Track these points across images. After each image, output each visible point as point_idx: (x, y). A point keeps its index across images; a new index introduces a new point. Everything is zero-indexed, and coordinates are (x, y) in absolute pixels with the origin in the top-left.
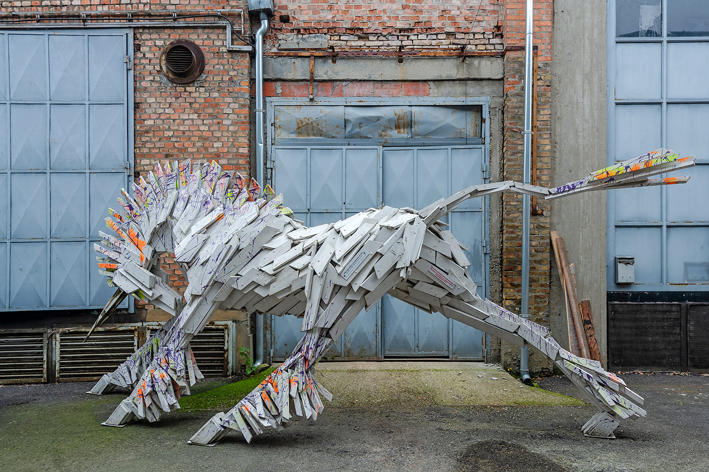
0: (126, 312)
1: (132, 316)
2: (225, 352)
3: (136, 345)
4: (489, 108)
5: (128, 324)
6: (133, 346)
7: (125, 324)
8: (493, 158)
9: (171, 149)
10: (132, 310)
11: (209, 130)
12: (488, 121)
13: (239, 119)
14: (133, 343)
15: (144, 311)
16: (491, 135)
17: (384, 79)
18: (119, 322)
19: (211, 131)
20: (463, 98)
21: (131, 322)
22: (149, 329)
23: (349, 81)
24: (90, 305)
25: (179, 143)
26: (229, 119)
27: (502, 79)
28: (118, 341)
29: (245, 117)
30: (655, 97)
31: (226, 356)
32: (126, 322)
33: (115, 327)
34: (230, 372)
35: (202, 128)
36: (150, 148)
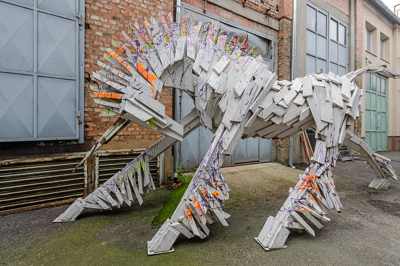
0: (76, 143)
1: (82, 146)
2: (157, 169)
3: (86, 170)
4: (274, 43)
5: (77, 153)
6: (83, 172)
7: (75, 154)
8: (275, 66)
9: (118, 14)
10: (82, 141)
11: (147, 9)
12: (273, 48)
13: (168, 8)
14: (83, 169)
15: (93, 141)
16: (274, 56)
17: (238, 13)
18: (68, 152)
19: (149, 10)
20: (266, 35)
21: (80, 151)
22: (97, 156)
23: (222, 8)
24: (38, 137)
25: (124, 11)
26: (161, 6)
27: (278, 31)
28: (67, 168)
29: (171, 8)
30: (314, 54)
31: (158, 172)
32: (76, 152)
33: (64, 157)
34: (160, 183)
35: (142, 5)
36: (99, 8)
